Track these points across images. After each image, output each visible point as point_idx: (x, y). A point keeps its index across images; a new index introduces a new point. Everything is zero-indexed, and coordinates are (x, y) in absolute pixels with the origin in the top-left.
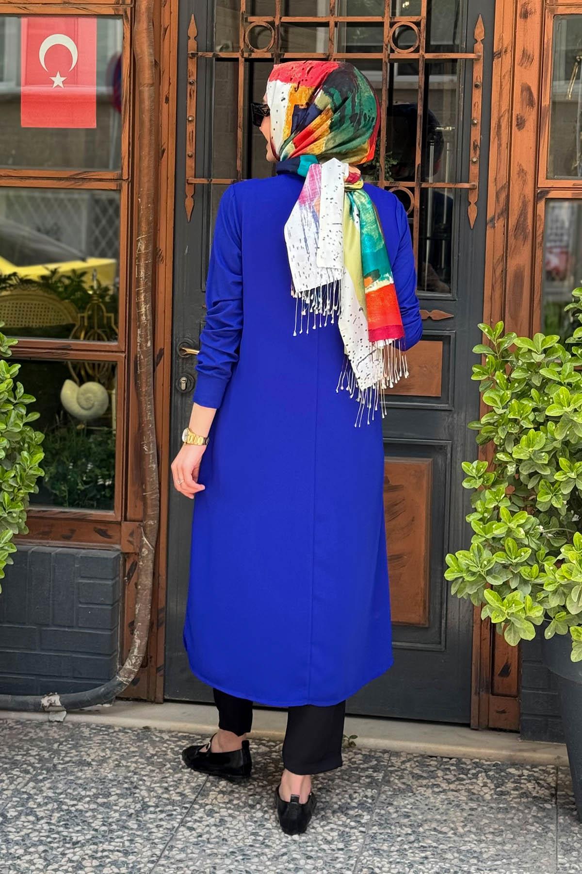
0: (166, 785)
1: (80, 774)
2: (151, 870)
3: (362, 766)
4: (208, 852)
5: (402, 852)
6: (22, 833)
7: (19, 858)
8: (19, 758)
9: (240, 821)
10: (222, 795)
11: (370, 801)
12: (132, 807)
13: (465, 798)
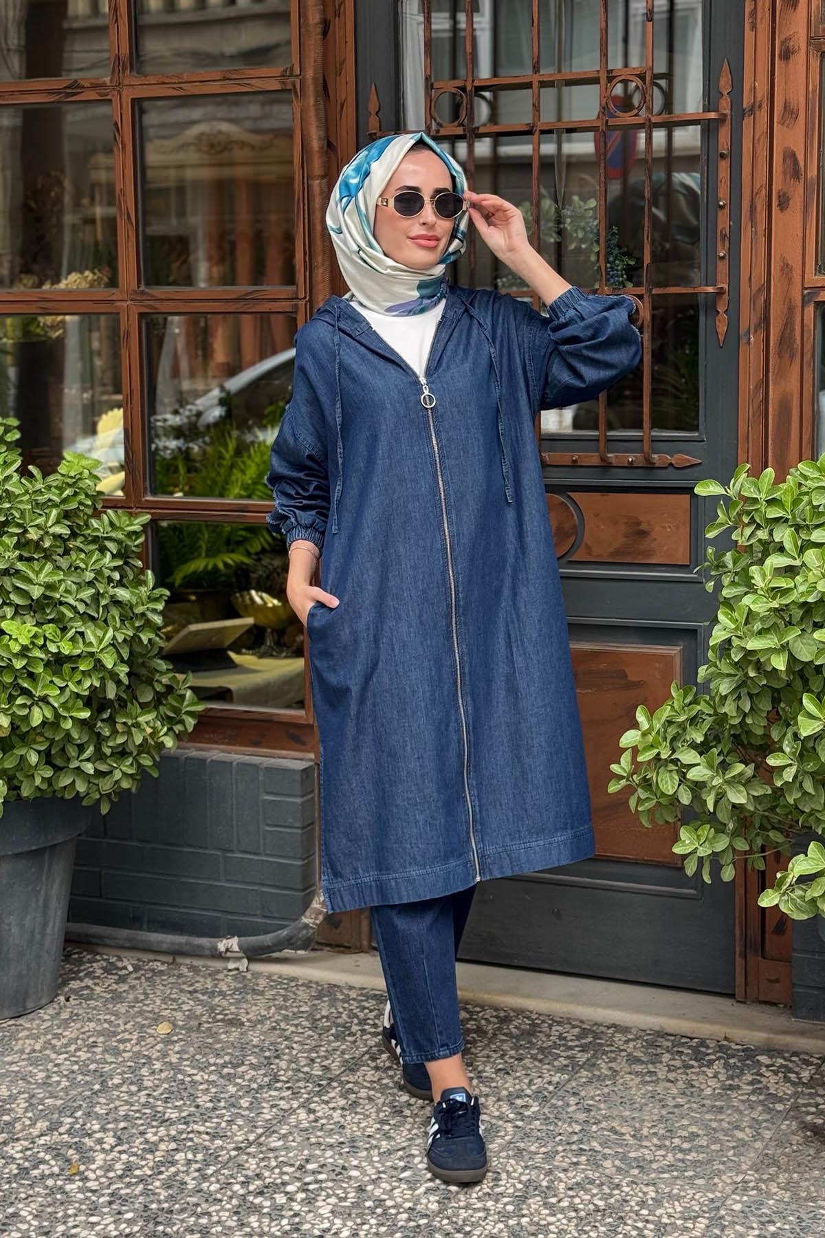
0: (314, 1055)
1: (223, 1036)
2: (230, 1158)
3: (570, 1044)
4: (313, 1140)
5: (549, 1156)
6: (112, 1106)
7: (89, 1135)
8: (165, 1013)
9: (377, 1105)
10: (373, 1072)
11: (551, 1088)
12: (259, 1081)
13: (676, 1092)
